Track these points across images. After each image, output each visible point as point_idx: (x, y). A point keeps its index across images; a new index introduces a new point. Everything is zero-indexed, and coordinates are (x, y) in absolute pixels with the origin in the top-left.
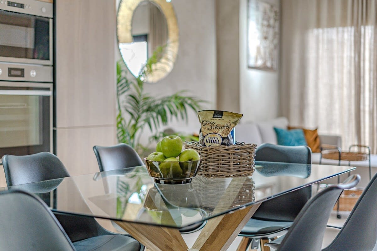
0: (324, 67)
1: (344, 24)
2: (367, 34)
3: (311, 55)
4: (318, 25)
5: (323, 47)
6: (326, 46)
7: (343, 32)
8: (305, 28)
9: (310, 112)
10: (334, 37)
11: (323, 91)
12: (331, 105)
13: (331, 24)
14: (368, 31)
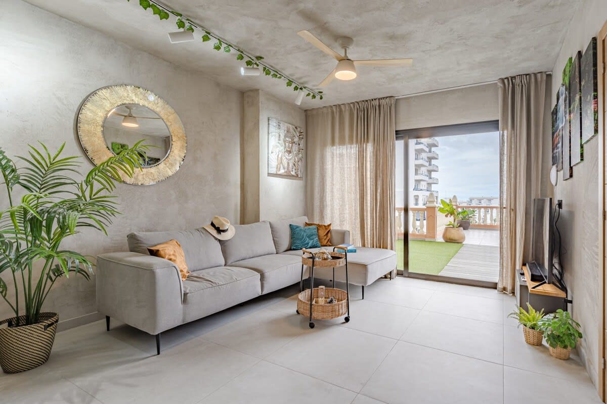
0: (337, 175)
1: (351, 142)
2: (368, 149)
3: (328, 166)
4: (333, 144)
5: (336, 160)
6: (338, 159)
7: (351, 148)
8: (324, 145)
9: (328, 211)
10: (344, 152)
11: (337, 195)
12: (342, 206)
13: (342, 142)
14: (369, 148)
